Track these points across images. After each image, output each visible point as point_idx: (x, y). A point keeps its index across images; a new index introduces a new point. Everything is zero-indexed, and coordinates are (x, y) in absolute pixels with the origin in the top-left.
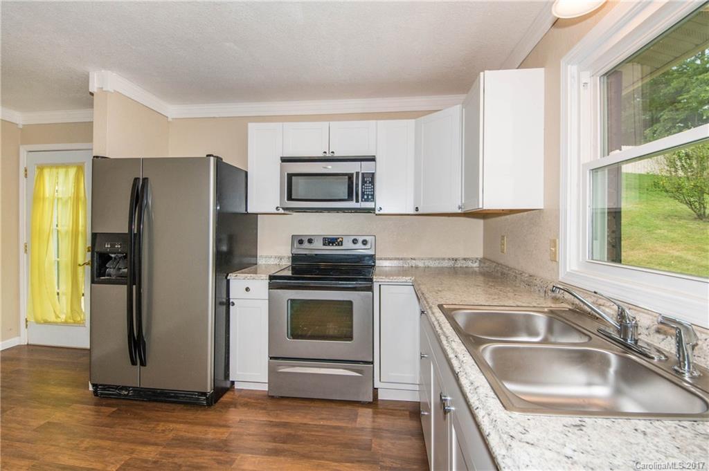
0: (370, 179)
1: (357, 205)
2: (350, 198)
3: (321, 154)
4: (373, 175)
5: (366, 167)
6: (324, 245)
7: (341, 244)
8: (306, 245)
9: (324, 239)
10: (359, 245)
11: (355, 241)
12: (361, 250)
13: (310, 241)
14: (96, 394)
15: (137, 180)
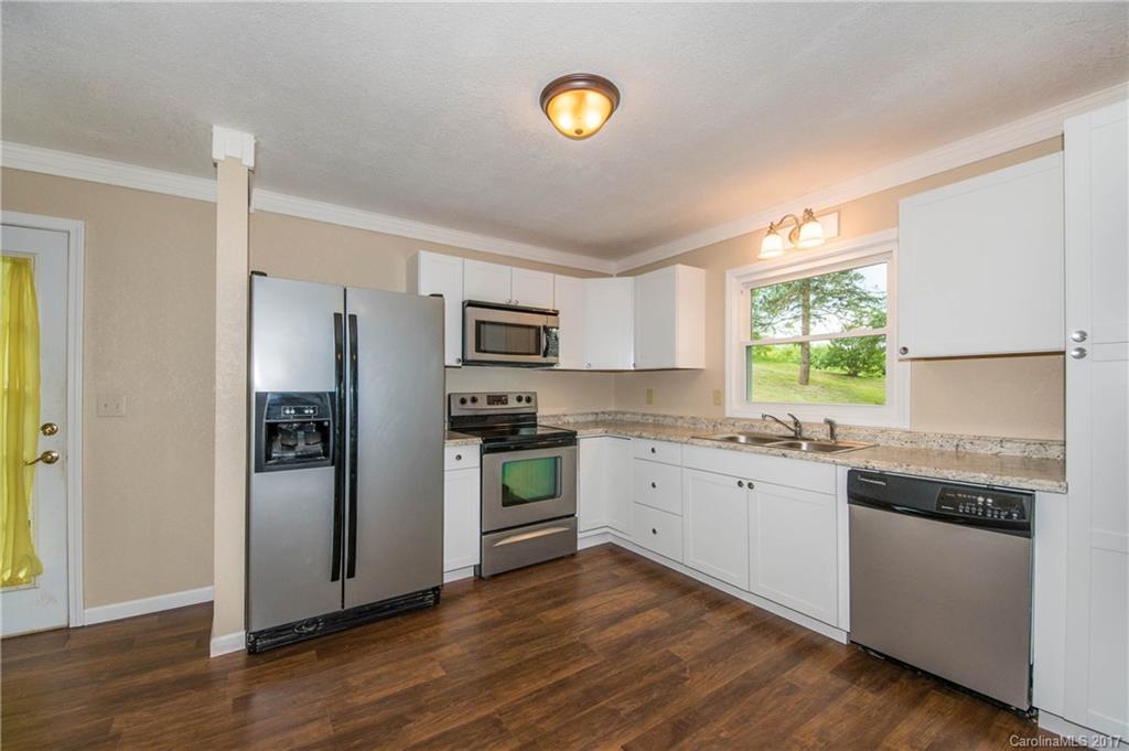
0: (554, 335)
1: (542, 360)
2: (538, 353)
5: (551, 322)
6: (489, 403)
7: (506, 401)
8: (469, 404)
9: (489, 397)
10: (523, 403)
12: (524, 408)
13: (474, 400)
14: (252, 650)
15: (338, 316)
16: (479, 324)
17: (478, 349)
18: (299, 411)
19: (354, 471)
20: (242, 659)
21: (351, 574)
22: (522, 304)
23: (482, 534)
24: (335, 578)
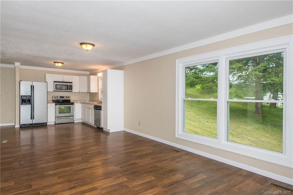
0: (71, 86)
1: (69, 91)
2: (68, 89)
3: (62, 81)
4: (72, 85)
5: (71, 84)
7: (64, 98)
9: (60, 97)
10: (67, 98)
11: (67, 97)
12: (67, 99)
13: (57, 97)
14: (20, 127)
15: (31, 86)
16: (56, 85)
17: (56, 89)
18: (26, 98)
19: (34, 105)
20: (19, 128)
21: (33, 119)
22: (65, 81)
23: (55, 117)
24: (31, 119)
